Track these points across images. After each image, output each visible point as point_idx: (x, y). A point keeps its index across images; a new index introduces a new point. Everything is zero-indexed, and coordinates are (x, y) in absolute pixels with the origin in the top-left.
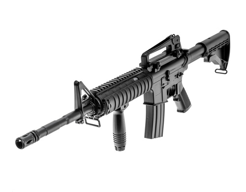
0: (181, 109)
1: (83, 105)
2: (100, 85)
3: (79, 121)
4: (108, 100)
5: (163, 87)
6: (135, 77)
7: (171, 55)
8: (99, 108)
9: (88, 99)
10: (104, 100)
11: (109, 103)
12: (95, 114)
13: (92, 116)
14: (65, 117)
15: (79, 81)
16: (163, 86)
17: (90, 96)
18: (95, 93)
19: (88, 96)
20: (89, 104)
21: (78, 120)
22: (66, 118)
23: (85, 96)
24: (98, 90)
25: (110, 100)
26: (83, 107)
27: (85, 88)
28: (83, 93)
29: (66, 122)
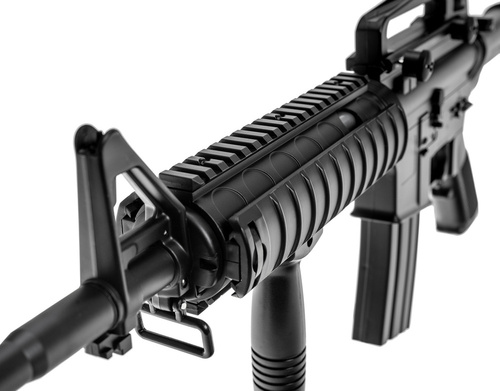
0: (452, 220)
1: (125, 258)
2: (203, 145)
3: (106, 343)
4: (253, 226)
5: (424, 152)
6: (344, 109)
7: (445, 33)
8: (209, 266)
9: (152, 222)
10: (230, 227)
11: (257, 236)
12: (188, 294)
13: (173, 302)
14: (20, 341)
15: (103, 128)
16: (423, 147)
17: (162, 204)
18: (184, 189)
19: (149, 205)
20: (154, 249)
21: (98, 341)
22: (28, 345)
23: (134, 204)
24: (202, 175)
25: (259, 224)
26: (124, 266)
27: (134, 165)
28: (124, 188)
29: (29, 370)
